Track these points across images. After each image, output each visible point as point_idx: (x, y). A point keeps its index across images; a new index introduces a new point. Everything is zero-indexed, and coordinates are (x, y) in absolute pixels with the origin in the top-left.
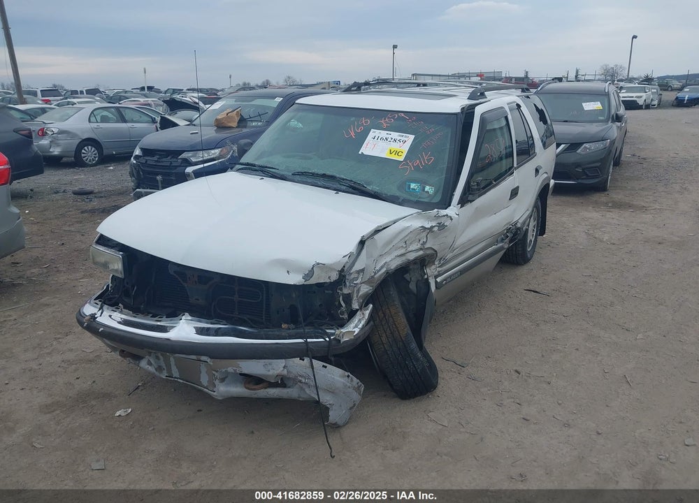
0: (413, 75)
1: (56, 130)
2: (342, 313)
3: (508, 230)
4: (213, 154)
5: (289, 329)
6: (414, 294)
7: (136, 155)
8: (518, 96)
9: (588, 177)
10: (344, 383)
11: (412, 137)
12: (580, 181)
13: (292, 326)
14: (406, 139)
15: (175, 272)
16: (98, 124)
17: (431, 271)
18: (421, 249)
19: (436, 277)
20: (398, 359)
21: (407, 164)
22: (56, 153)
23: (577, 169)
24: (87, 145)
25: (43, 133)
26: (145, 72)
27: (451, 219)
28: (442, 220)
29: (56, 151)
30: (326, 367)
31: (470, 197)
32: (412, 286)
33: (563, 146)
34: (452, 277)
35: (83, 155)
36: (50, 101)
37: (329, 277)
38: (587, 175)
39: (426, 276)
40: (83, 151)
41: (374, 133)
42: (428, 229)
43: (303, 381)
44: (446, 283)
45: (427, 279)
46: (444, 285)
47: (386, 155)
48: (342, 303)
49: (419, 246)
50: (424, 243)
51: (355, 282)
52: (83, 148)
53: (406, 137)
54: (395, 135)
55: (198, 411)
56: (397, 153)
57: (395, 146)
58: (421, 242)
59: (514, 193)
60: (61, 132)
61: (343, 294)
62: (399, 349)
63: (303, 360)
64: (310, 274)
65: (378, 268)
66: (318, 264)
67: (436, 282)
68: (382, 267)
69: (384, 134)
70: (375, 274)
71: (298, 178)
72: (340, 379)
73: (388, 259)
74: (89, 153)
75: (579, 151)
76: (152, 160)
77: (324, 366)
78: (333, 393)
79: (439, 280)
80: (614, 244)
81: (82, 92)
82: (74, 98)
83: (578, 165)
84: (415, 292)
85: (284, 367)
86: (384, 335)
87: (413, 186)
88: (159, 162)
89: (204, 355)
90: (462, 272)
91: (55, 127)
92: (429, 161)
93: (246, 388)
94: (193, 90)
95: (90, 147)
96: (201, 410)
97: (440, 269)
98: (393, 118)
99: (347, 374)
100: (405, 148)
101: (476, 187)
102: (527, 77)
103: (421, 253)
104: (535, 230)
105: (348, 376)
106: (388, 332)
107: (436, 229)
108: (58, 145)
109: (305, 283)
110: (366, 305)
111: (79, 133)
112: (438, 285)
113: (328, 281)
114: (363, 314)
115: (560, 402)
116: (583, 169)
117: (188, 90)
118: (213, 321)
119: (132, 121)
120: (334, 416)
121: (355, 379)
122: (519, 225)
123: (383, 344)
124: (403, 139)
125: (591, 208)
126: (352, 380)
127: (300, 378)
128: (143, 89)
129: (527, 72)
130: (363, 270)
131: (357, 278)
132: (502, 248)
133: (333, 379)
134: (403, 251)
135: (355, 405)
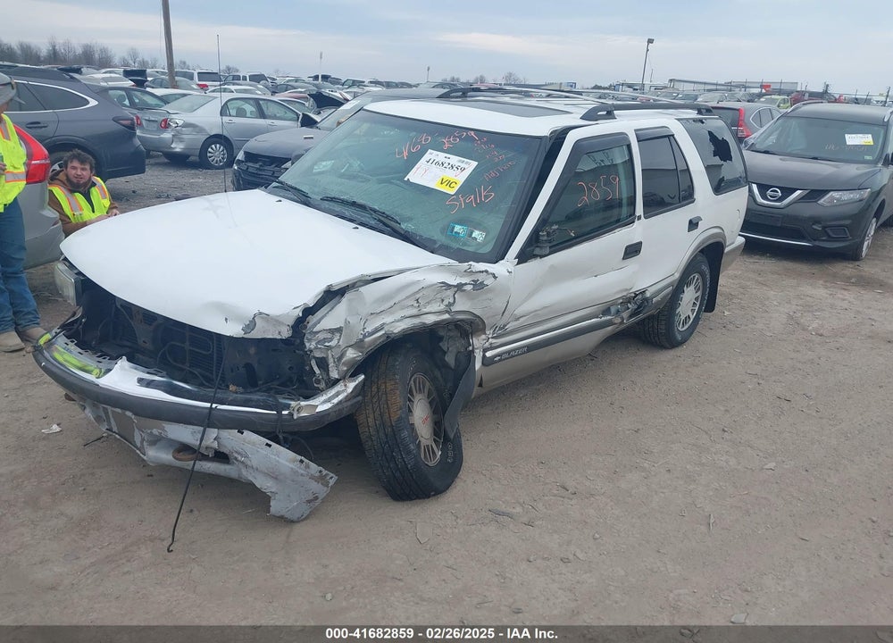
0: (671, 80)
1: (180, 123)
2: (318, 382)
3: (627, 300)
4: (324, 166)
5: (237, 393)
6: (451, 368)
7: (239, 160)
8: (678, 120)
9: (830, 239)
10: (292, 469)
11: (474, 164)
12: (817, 243)
13: (241, 389)
14: (466, 166)
15: (121, 306)
16: (230, 118)
17: (478, 342)
18: (447, 312)
19: (485, 350)
20: (383, 448)
21: (457, 200)
22: (178, 150)
23: (815, 227)
24: (215, 143)
25: (165, 125)
26: (321, 58)
27: (495, 277)
28: (481, 278)
29: (178, 147)
30: (270, 446)
31: (537, 251)
32: (450, 359)
33: (799, 192)
34: (513, 353)
35: (209, 155)
36: (207, 86)
37: (280, 333)
38: (829, 236)
39: (471, 348)
40: (210, 150)
41: (431, 154)
42: (454, 286)
43: (239, 458)
44: (500, 360)
45: (473, 351)
46: (496, 362)
47: (434, 184)
48: (316, 369)
49: (442, 307)
50: (450, 305)
51: (327, 344)
52: (209, 146)
53: (467, 163)
54: (454, 160)
55: (148, 476)
56: (449, 184)
57: (450, 175)
58: (446, 302)
59: (633, 251)
60: (186, 125)
61: (316, 358)
62: (386, 435)
63: (242, 433)
64: (251, 325)
65: (369, 329)
66: (261, 313)
67: (484, 356)
68: (376, 331)
69: (441, 156)
70: (365, 336)
71: (326, 204)
72: (288, 464)
73: (388, 319)
74: (216, 153)
75: (821, 201)
76: (253, 166)
77: (267, 444)
78: (276, 478)
79: (488, 354)
80: (821, 335)
81: (245, 78)
82: (234, 84)
83: (816, 220)
84: (453, 367)
85: (215, 439)
86: (372, 416)
87: (458, 228)
88: (260, 170)
89: (130, 410)
90: (530, 348)
91: (179, 119)
92: (486, 197)
93: (174, 457)
94: (376, 83)
95: (218, 146)
96: (152, 476)
97: (494, 341)
98: (460, 137)
99: (299, 457)
100: (461, 178)
101: (545, 238)
102: (826, 92)
103: (446, 316)
104: (698, 304)
105: (302, 461)
106: (378, 412)
107: (469, 288)
108: (181, 141)
109: (246, 336)
110: (354, 375)
111: (207, 128)
112: (487, 362)
113: (279, 337)
114: (345, 385)
115: (597, 536)
116: (824, 228)
117: (371, 82)
118: (151, 370)
119: (275, 117)
120: (276, 507)
121: (313, 465)
122: (648, 294)
123: (369, 426)
124: (463, 165)
125: (821, 282)
126: (307, 467)
127: (236, 455)
128: (316, 78)
129: (827, 86)
130: (339, 330)
131: (331, 340)
132: (609, 323)
133: (278, 461)
134: (415, 311)
135: (316, 498)
